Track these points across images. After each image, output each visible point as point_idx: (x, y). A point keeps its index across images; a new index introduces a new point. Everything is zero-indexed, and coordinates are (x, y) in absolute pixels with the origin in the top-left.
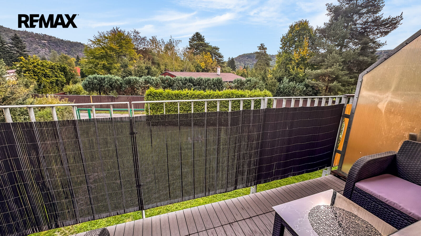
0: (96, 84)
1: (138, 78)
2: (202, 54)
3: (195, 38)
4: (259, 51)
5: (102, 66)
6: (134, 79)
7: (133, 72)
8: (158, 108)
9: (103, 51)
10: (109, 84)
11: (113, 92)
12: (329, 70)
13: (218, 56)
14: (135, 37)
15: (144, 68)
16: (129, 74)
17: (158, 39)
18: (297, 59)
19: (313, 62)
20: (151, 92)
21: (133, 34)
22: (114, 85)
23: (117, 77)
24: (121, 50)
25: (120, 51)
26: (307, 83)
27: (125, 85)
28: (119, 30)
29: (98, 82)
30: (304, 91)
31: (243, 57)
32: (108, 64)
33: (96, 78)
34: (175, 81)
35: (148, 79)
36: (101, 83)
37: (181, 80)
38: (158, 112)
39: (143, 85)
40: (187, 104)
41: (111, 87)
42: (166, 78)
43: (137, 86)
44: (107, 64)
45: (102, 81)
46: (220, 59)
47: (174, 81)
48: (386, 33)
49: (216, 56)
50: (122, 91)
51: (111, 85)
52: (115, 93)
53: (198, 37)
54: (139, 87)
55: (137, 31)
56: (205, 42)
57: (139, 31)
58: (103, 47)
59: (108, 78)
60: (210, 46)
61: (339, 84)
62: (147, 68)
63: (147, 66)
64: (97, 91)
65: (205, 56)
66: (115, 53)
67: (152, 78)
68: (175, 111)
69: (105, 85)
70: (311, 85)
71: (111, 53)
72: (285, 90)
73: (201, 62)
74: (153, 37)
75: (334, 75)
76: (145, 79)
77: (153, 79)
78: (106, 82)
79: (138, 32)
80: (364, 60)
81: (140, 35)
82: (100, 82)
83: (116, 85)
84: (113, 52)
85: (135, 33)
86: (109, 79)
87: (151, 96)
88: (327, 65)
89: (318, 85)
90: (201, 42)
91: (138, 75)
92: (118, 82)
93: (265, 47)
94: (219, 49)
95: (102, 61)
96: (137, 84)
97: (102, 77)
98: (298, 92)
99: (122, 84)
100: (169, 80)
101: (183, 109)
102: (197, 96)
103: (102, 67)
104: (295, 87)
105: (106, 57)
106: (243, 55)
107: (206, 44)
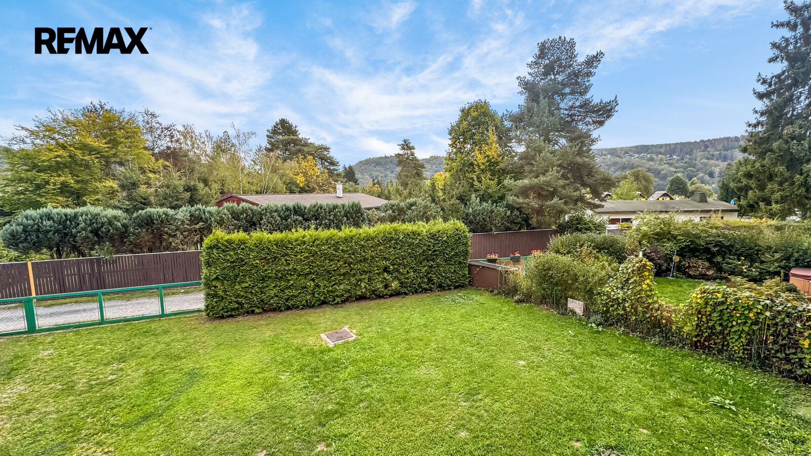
0: (51, 231)
1: (171, 212)
2: (297, 159)
3: (279, 129)
4: (401, 152)
5: (59, 188)
6: (161, 214)
7: (152, 199)
8: (237, 276)
9: (61, 152)
10: (89, 228)
11: (101, 247)
12: (542, 178)
13: (327, 162)
14: (148, 124)
15: (182, 189)
16: (141, 203)
17: (198, 130)
18: (483, 164)
19: (511, 168)
20: (217, 239)
21: (143, 117)
22: (104, 230)
23: (110, 212)
24: (114, 151)
25: (111, 152)
26: (511, 203)
27: (137, 229)
28: (107, 107)
29: (56, 225)
30: (508, 217)
31: (367, 164)
32: (77, 182)
33: (49, 217)
34: (263, 214)
35: (197, 212)
36: (65, 227)
37: (276, 211)
38: (237, 284)
39: (186, 226)
40: (304, 261)
41: (95, 235)
42: (243, 208)
43: (169, 228)
44: (73, 182)
45: (68, 222)
46: (332, 168)
47: (260, 214)
48: (601, 123)
49: (324, 164)
50: (128, 243)
51: (95, 232)
52: (107, 249)
53: (284, 127)
54: (176, 230)
55: (151, 111)
56: (300, 136)
57: (157, 113)
58: (63, 144)
59: (87, 215)
60: (311, 143)
61: (561, 201)
62: (188, 189)
63: (188, 184)
64: (51, 248)
65: (304, 163)
66: (97, 158)
67: (208, 209)
68: (276, 278)
69: (79, 232)
70: (517, 206)
71: (87, 158)
72: (478, 218)
73: (295, 175)
74: (184, 126)
75: (551, 188)
76: (190, 212)
77: (209, 212)
78: (82, 225)
79: (153, 115)
80: (585, 162)
81: (159, 119)
82: (61, 226)
83: (112, 231)
84: (93, 156)
85: (147, 115)
86: (89, 216)
87: (218, 248)
88: (537, 170)
89: (528, 204)
90: (292, 137)
91: (168, 204)
92: (116, 223)
93: (411, 145)
94: (329, 149)
95: (59, 176)
96: (171, 224)
97: (69, 213)
98: (498, 220)
99: (127, 227)
100: (249, 211)
101: (295, 272)
102: (325, 242)
103: (59, 190)
104: (492, 212)
105: (70, 167)
106: (366, 160)
107: (301, 140)
